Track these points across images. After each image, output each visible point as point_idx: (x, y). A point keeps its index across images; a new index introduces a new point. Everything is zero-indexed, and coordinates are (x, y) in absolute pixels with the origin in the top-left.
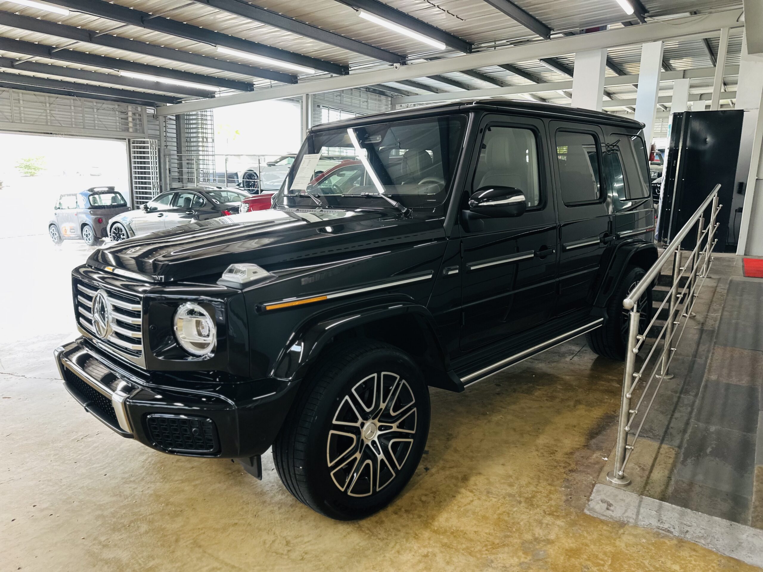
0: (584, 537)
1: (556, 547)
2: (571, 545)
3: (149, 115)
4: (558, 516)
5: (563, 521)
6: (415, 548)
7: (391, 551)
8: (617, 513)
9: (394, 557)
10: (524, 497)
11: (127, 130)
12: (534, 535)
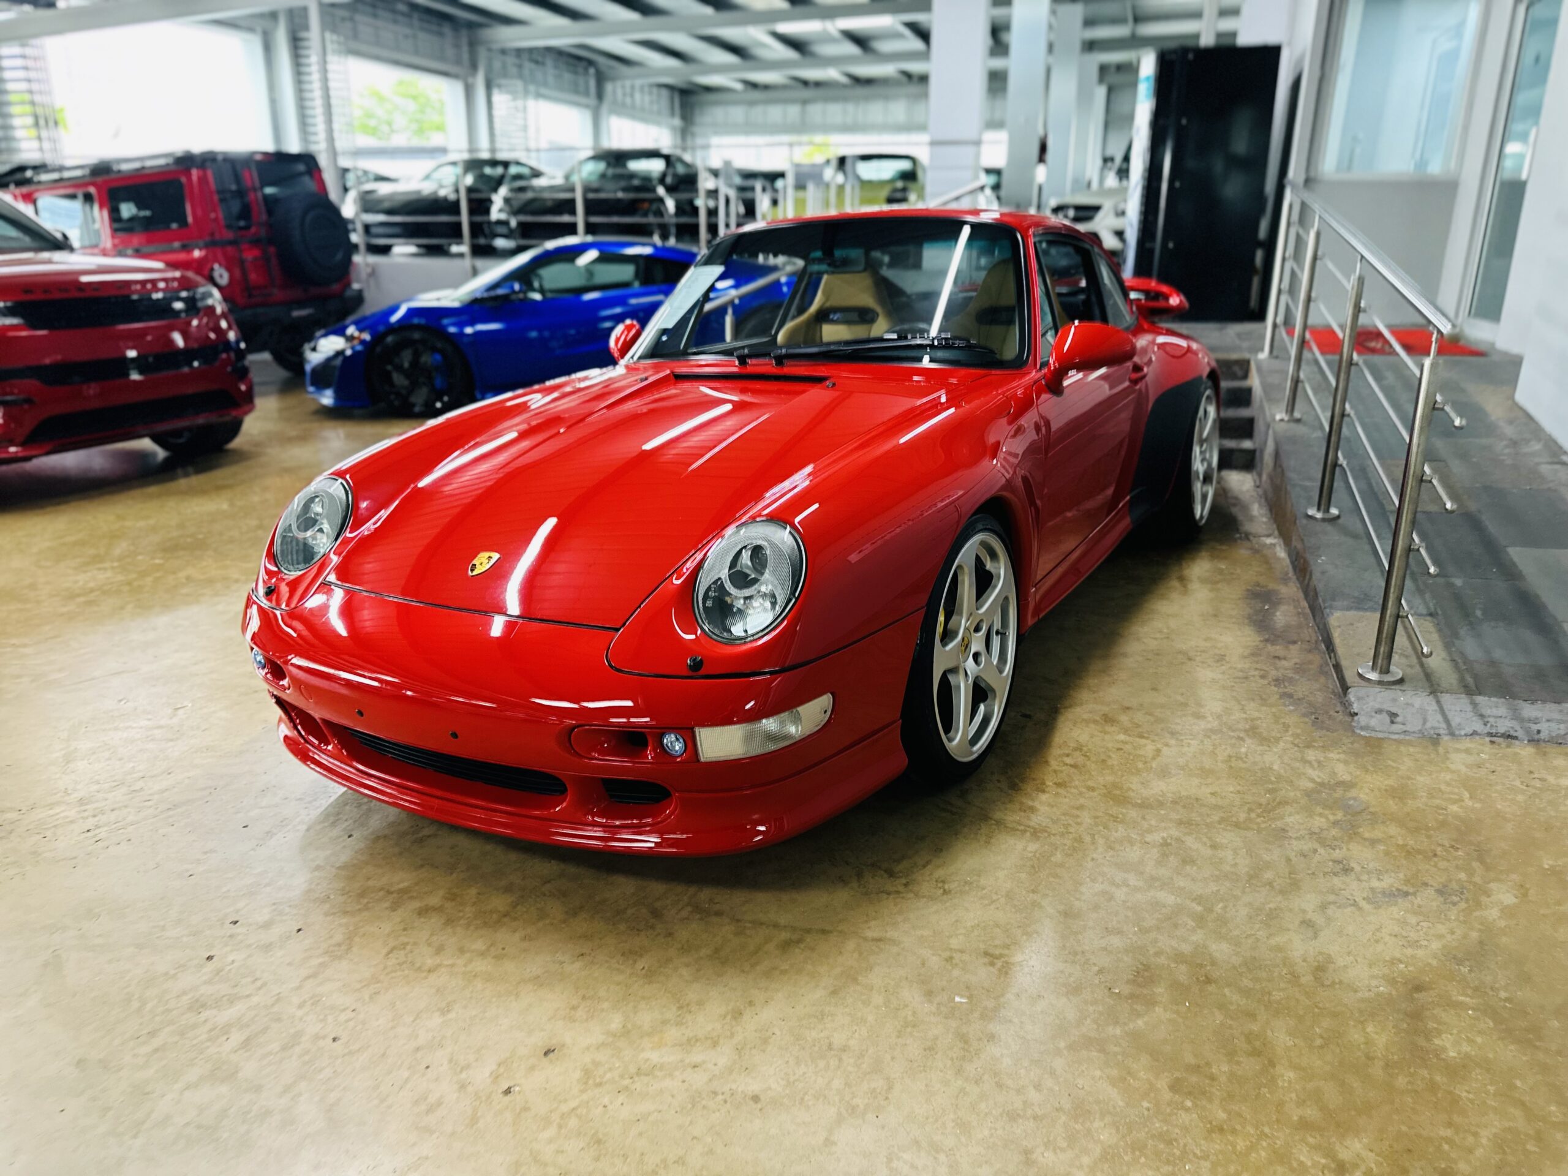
0: (1393, 768)
1: (1367, 791)
2: (1386, 782)
4: (1323, 747)
5: (1339, 753)
6: (1135, 837)
7: (1096, 849)
8: (1414, 725)
9: (1113, 856)
10: (1240, 730)
12: (1312, 780)
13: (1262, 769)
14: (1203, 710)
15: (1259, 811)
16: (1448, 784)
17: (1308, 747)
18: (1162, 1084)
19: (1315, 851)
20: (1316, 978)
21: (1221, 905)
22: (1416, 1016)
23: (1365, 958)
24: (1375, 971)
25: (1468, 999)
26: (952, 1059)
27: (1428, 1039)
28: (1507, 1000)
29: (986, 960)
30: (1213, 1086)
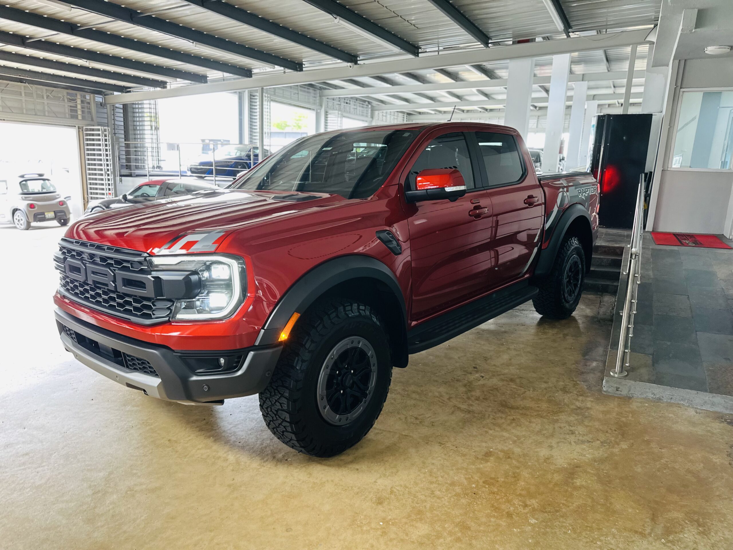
0: (609, 405)
2: (603, 409)
3: (97, 103)
4: (587, 396)
5: (591, 398)
6: (504, 416)
7: (489, 419)
8: (624, 392)
9: (493, 421)
10: (559, 388)
11: (76, 117)
12: (576, 406)
13: (560, 401)
14: (548, 381)
15: (552, 413)
16: (626, 412)
19: (565, 426)
20: (545, 461)
23: (565, 457)
24: (566, 461)
25: (592, 471)
26: (418, 468)
30: (496, 483)
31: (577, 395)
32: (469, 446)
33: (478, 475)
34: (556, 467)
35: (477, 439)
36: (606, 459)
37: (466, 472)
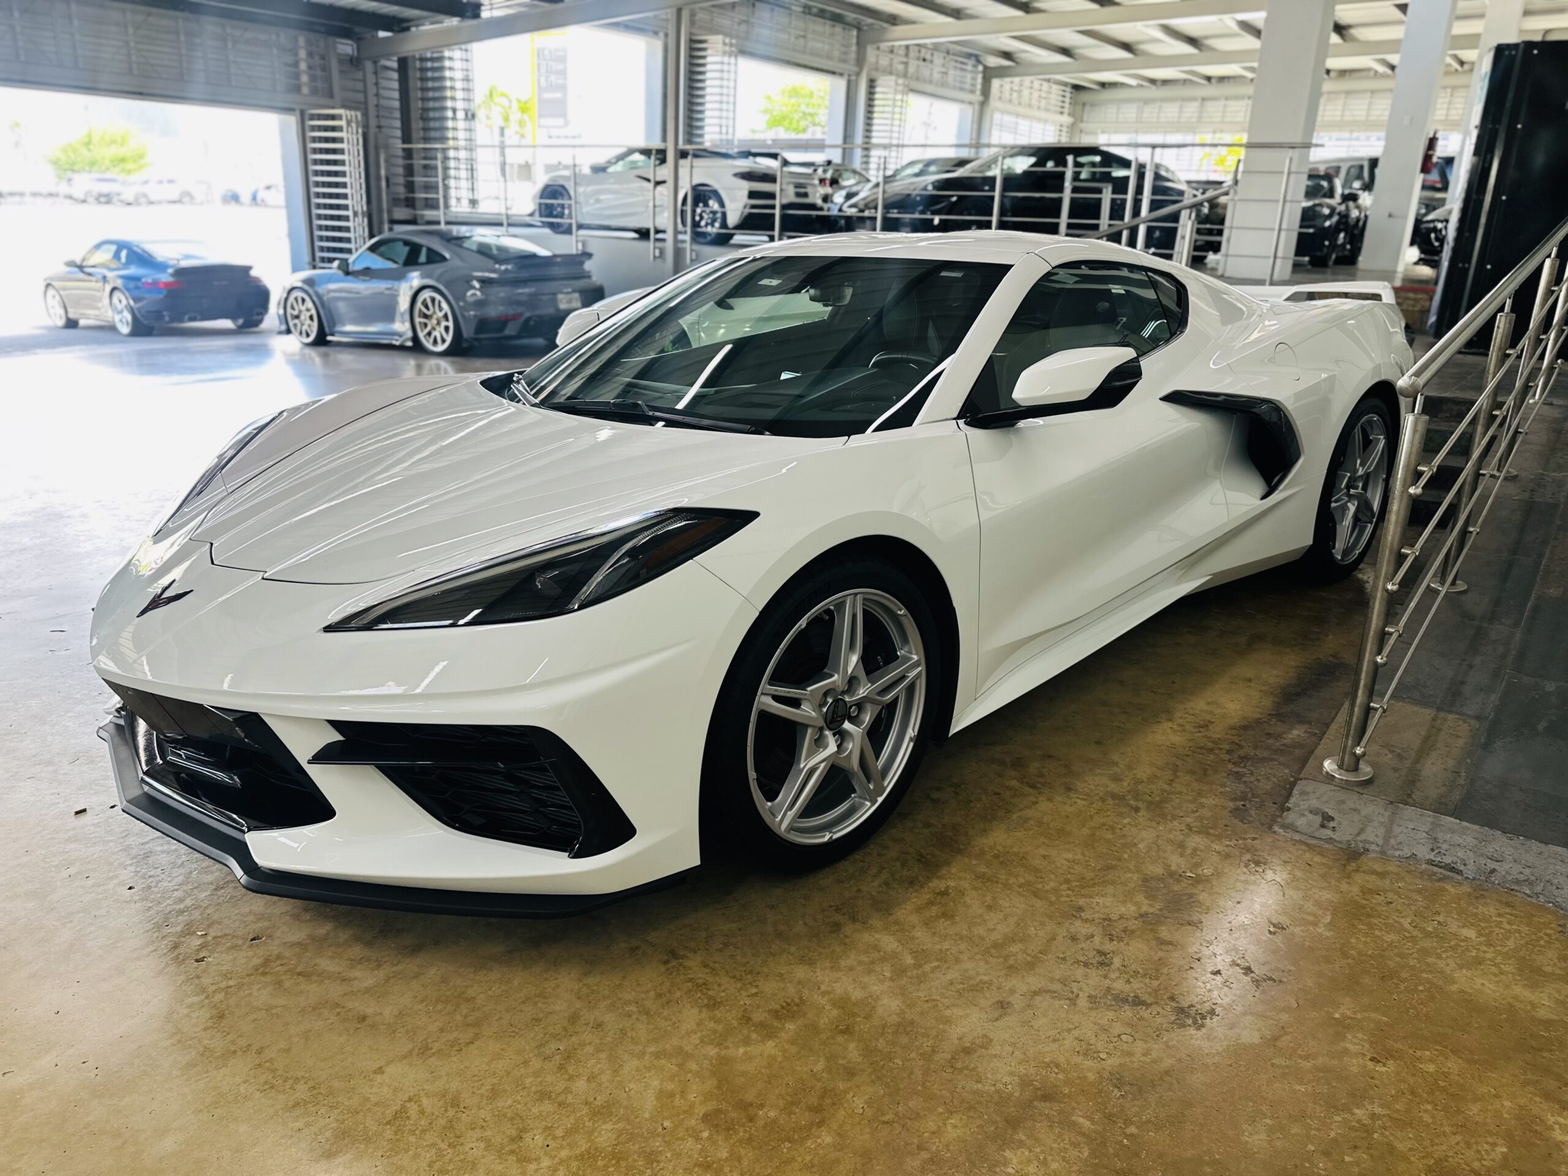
3: (341, 59)
4: (1217, 836)
5: (1227, 846)
8: (1344, 831)
10: (1144, 800)
11: (297, 89)
12: (1167, 866)
13: (1124, 845)
14: (1127, 773)
15: (1074, 884)
16: (1318, 904)
17: (1199, 832)
18: (700, 1110)
19: (1093, 936)
20: (953, 1058)
21: (936, 964)
22: (1014, 1123)
23: (1024, 1054)
24: (1022, 1070)
25: (1087, 1124)
26: (545, 1034)
27: (1001, 1149)
28: (1130, 1137)
29: (666, 957)
30: (743, 1125)
31: (1190, 830)
32: (751, 972)
33: (710, 1084)
34: (980, 1086)
35: (793, 949)
36: (1161, 1078)
37: (675, 1069)
